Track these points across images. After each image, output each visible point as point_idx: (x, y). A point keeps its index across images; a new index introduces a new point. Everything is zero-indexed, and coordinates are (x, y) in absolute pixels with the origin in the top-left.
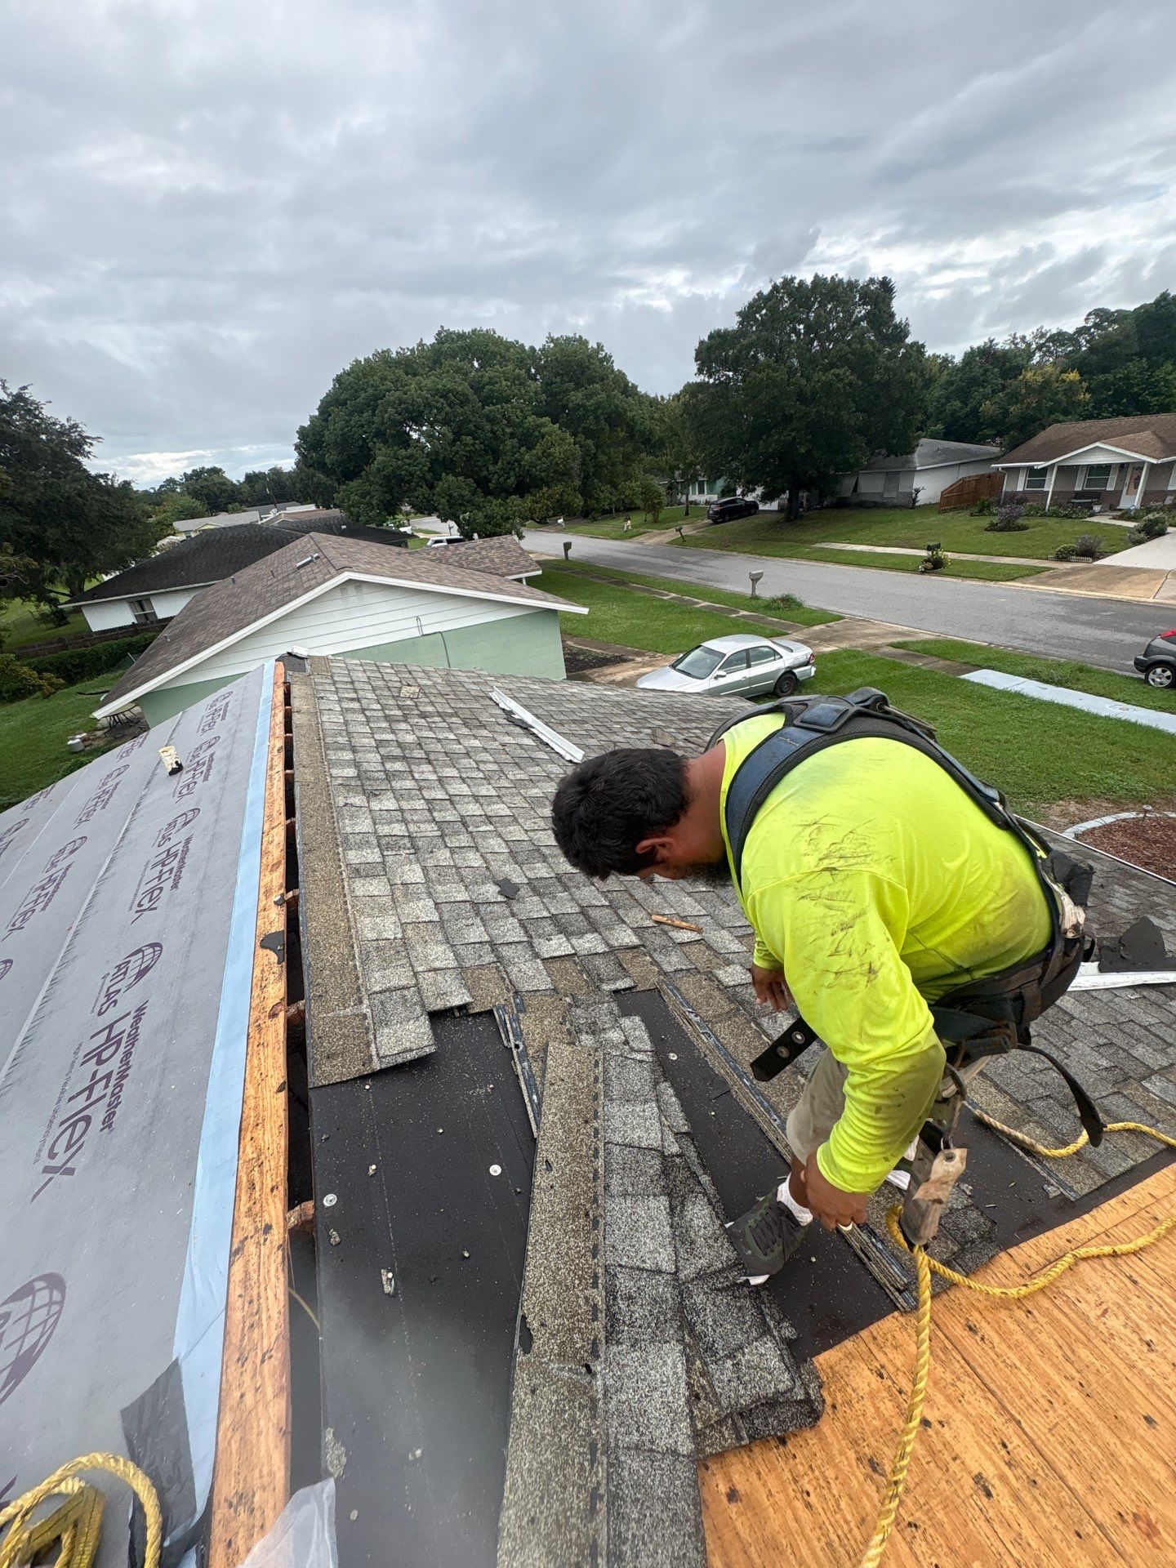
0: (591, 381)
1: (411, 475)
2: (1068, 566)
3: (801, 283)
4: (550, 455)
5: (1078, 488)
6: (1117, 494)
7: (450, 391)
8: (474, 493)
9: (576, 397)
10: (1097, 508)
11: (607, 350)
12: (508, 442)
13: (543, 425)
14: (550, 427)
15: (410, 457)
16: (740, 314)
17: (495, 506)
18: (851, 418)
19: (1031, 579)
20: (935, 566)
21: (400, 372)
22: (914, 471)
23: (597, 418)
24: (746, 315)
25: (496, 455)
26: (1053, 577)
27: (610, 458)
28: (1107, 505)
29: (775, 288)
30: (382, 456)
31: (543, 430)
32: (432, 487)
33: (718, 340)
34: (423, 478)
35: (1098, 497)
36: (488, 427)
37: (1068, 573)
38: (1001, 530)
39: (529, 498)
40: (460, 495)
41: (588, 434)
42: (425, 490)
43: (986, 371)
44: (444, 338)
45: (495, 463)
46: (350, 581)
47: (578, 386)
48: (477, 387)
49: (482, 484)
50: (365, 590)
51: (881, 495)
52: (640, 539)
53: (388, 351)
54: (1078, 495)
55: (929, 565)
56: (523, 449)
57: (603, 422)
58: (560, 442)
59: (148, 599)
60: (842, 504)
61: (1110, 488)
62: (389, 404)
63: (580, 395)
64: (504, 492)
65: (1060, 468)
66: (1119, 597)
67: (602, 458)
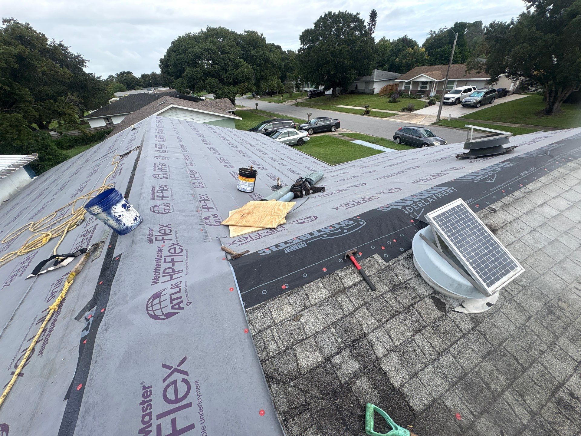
0: (259, 47)
1: (197, 77)
2: (404, 113)
3: (334, 13)
4: (243, 72)
5: (419, 89)
6: (429, 91)
7: (209, 49)
8: (219, 84)
9: (253, 52)
10: (422, 96)
11: (264, 36)
12: (230, 67)
13: (241, 62)
14: (244, 63)
15: (197, 71)
16: (315, 24)
17: (225, 89)
18: (348, 62)
19: (392, 117)
20: (367, 113)
21: (194, 42)
22: (373, 82)
23: (260, 60)
24: (317, 24)
25: (226, 71)
26: (397, 117)
27: (265, 74)
28: (426, 95)
29: (326, 15)
30: (188, 71)
31: (241, 64)
32: (204, 82)
33: (307, 33)
34: (201, 78)
35: (423, 92)
36: (223, 62)
37: (402, 116)
38: (392, 102)
39: (237, 87)
40: (214, 85)
41: (258, 65)
42: (202, 82)
43: (403, 46)
44: (210, 30)
45: (226, 74)
46: (173, 107)
47: (254, 48)
48: (220, 48)
49: (222, 81)
50: (177, 110)
51: (364, 90)
52: (284, 103)
53: (190, 33)
54: (419, 91)
55: (366, 113)
56: (234, 70)
57: (262, 61)
58: (247, 68)
59: (110, 118)
60: (353, 93)
61: (428, 89)
62: (190, 53)
63: (254, 52)
64: (229, 84)
65: (413, 82)
66: (411, 122)
67: (263, 73)
